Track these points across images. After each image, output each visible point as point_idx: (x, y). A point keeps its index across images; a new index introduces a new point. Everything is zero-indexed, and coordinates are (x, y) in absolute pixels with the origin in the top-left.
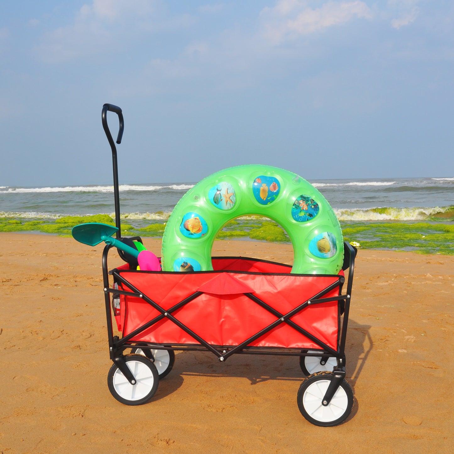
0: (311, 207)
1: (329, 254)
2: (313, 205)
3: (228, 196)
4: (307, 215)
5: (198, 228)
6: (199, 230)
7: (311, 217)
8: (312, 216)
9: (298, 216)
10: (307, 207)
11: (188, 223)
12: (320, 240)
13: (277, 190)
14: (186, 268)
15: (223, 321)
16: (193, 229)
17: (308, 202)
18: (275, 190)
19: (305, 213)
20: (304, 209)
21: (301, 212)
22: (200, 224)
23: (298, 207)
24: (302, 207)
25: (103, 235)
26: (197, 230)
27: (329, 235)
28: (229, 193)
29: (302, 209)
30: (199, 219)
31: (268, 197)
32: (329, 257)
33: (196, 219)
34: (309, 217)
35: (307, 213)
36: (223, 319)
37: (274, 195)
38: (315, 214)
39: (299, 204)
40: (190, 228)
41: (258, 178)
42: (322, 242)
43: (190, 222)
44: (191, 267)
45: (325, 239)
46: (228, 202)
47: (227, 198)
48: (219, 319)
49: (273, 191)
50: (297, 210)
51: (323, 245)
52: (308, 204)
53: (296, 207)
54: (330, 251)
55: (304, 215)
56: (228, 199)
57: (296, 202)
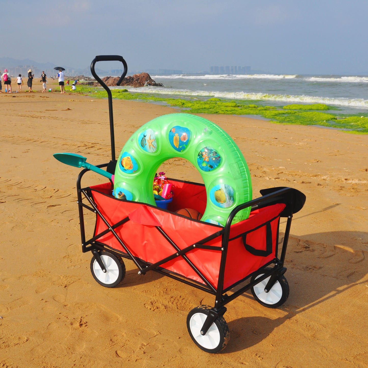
0: (212, 159)
1: (225, 205)
2: (214, 157)
3: (150, 142)
4: (208, 166)
5: (130, 166)
6: (130, 167)
7: (211, 168)
8: (213, 168)
9: (201, 165)
10: (208, 159)
11: (123, 161)
12: (217, 191)
13: (186, 140)
14: (121, 196)
15: (145, 244)
16: (126, 166)
17: (210, 155)
18: (185, 140)
19: (206, 164)
20: (206, 161)
21: (203, 162)
22: (131, 162)
23: (201, 157)
24: (204, 158)
25: (80, 162)
26: (129, 167)
27: (226, 188)
28: (151, 139)
29: (204, 160)
30: (130, 158)
31: (180, 145)
32: (225, 207)
33: (128, 158)
34: (210, 168)
35: (208, 164)
36: (145, 242)
37: (184, 145)
38: (216, 166)
39: (202, 156)
40: (124, 165)
41: (174, 128)
42: (219, 193)
43: (124, 160)
44: (124, 196)
45: (222, 191)
46: (151, 146)
47: (149, 143)
48: (143, 242)
49: (183, 141)
50: (201, 161)
51: (219, 196)
52: (210, 156)
53: (200, 158)
54: (226, 202)
55: (205, 166)
56: (151, 145)
57: (200, 153)
